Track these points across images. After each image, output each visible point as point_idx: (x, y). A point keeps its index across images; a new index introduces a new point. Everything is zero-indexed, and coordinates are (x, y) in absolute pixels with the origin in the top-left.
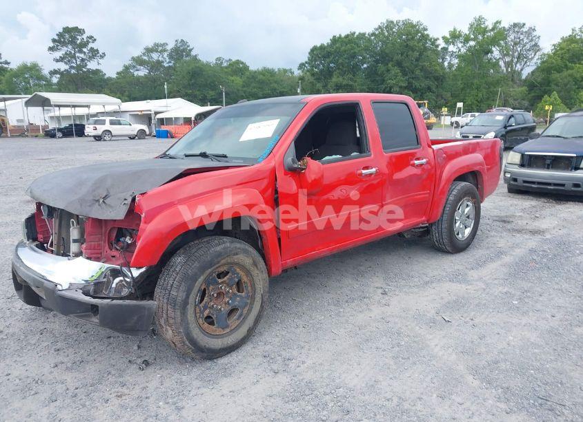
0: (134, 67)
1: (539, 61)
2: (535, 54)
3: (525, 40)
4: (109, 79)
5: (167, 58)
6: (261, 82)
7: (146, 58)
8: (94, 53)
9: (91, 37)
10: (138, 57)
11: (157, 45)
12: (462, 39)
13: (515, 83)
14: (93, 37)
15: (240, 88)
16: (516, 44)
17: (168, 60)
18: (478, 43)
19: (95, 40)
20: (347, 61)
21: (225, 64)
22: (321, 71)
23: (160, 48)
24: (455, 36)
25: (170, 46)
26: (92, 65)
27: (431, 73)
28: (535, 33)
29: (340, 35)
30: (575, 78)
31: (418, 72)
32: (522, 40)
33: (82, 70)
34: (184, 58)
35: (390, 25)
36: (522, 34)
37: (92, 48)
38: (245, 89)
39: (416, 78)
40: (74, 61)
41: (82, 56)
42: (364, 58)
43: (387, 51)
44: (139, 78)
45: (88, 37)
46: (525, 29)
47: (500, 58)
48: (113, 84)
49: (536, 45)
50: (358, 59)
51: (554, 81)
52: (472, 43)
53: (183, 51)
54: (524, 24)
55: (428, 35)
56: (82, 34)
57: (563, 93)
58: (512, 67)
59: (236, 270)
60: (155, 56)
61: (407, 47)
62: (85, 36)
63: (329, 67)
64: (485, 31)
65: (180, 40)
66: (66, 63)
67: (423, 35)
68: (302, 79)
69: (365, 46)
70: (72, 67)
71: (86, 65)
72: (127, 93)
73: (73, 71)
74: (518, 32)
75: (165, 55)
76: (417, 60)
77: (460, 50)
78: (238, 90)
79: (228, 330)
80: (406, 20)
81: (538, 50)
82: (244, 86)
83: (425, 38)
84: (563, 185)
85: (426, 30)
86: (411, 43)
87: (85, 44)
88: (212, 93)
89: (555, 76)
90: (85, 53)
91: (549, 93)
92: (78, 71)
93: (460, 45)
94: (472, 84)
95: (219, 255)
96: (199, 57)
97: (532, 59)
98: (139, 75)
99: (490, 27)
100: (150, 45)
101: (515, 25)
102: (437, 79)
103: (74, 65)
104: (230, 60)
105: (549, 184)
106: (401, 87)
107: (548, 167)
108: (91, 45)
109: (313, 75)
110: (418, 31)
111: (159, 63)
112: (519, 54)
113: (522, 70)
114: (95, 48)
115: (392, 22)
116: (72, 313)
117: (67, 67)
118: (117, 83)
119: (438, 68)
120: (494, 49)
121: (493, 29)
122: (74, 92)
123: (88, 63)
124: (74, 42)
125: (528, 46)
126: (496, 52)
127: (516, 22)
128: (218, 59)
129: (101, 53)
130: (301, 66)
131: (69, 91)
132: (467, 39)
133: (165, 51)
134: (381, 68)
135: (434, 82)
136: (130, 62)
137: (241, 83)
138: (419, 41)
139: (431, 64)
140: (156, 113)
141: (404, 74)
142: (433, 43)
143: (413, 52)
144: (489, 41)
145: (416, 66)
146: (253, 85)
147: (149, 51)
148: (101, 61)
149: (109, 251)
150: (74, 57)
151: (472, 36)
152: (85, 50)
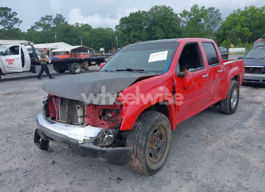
0: (36, 27)
1: (221, 25)
2: (219, 22)
3: (215, 15)
4: (24, 33)
5: (53, 23)
6: (98, 34)
7: (42, 23)
8: (16, 20)
9: (15, 13)
10: (38, 22)
11: (47, 16)
12: (188, 15)
13: (211, 35)
14: (16, 13)
15: (89, 37)
16: (211, 17)
17: (53, 24)
18: (195, 16)
19: (17, 14)
20: (137, 24)
21: (80, 26)
22: (126, 29)
23: (49, 18)
24: (185, 13)
25: (54, 17)
26: (16, 26)
27: (176, 30)
28: (219, 12)
29: (134, 12)
30: (236, 33)
31: (170, 30)
32: (213, 15)
33: (11, 29)
34: (61, 23)
35: (156, 7)
36: (213, 13)
37: (15, 18)
38: (90, 38)
39: (169, 32)
40: (7, 24)
41: (10, 22)
42: (145, 23)
43: (156, 20)
44: (39, 32)
45: (13, 13)
46: (215, 10)
47: (204, 24)
48: (26, 36)
49: (220, 17)
50: (143, 23)
51: (227, 34)
52: (192, 16)
53: (60, 19)
54: (214, 8)
55: (173, 12)
56: (10, 11)
57: (231, 39)
58: (210, 27)
59: (160, 129)
60: (47, 22)
61: (164, 18)
62: (11, 12)
63: (129, 28)
64: (198, 11)
65: (58, 14)
66: (3, 25)
67: (171, 13)
68: (117, 33)
69: (146, 18)
70: (5, 27)
71: (13, 26)
72: (33, 40)
73: (6, 29)
74: (212, 12)
75: (52, 21)
76: (169, 24)
77: (187, 20)
78: (87, 38)
79: (157, 159)
80: (163, 6)
81: (220, 20)
82: (90, 37)
83: (172, 14)
84: (259, 81)
85: (173, 10)
86: (166, 17)
87: (11, 16)
88: (75, 40)
89: (228, 31)
90: (12, 20)
91: (226, 39)
92: (9, 30)
93: (187, 17)
94: (193, 35)
95: (157, 121)
96: (68, 23)
97: (218, 24)
98: (39, 31)
99: (200, 9)
100: (44, 16)
101: (211, 8)
102: (178, 33)
103: (7, 26)
104: (82, 24)
105: (252, 80)
106: (162, 37)
107: (251, 72)
108: (14, 17)
109: (123, 31)
110: (169, 11)
111: (49, 25)
112: (213, 22)
113: (214, 29)
114: (17, 18)
115: (157, 6)
116: (87, 156)
117: (3, 27)
118: (28, 35)
119: (178, 27)
120: (202, 19)
121: (201, 10)
122: (7, 39)
123: (14, 25)
124: (6, 15)
125: (216, 18)
126: (203, 21)
127: (211, 7)
128: (77, 23)
129: (20, 20)
130: (117, 27)
131: (5, 39)
132: (190, 15)
133: (51, 19)
134: (153, 28)
135: (177, 34)
136: (34, 25)
137: (89, 35)
138: (170, 15)
139: (175, 26)
140: (52, 49)
141: (164, 30)
142: (176, 16)
143: (167, 20)
144: (200, 16)
145: (169, 27)
146: (95, 36)
147: (43, 19)
148: (20, 24)
149: (100, 121)
150: (7, 22)
151: (192, 13)
152: (12, 19)
